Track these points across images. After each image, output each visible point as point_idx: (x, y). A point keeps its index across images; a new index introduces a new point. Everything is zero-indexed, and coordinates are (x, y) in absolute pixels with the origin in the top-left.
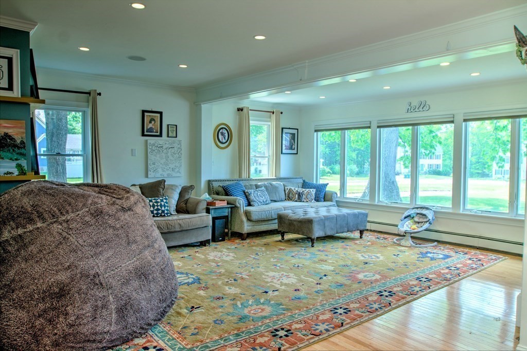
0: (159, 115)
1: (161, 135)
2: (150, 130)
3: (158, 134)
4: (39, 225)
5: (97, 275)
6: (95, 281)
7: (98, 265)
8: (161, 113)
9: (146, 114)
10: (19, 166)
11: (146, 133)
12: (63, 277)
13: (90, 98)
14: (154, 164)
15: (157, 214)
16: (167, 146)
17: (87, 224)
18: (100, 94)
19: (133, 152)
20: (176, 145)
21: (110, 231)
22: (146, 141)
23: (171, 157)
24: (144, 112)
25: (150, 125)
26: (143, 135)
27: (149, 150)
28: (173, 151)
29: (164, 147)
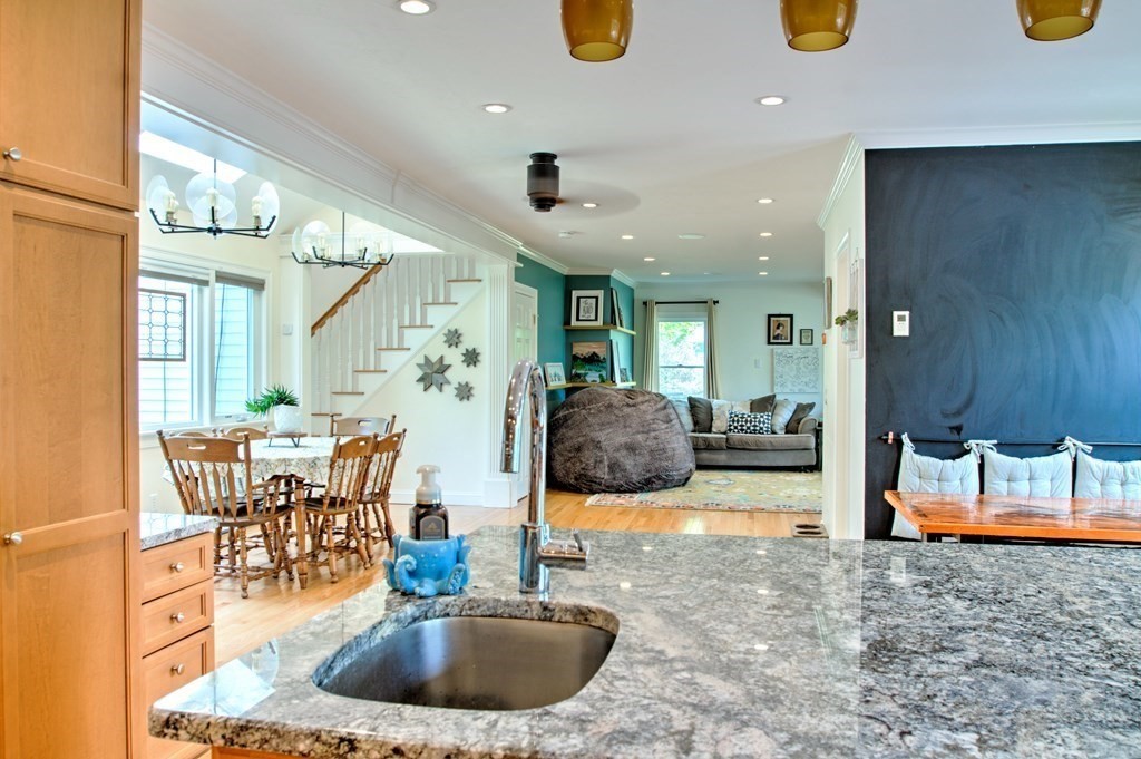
0: (788, 319)
1: (791, 343)
2: (776, 337)
3: (788, 341)
4: (576, 409)
5: (599, 442)
6: (598, 445)
7: (602, 436)
8: (791, 316)
9: (772, 319)
10: (601, 376)
11: (772, 341)
12: (581, 439)
13: (705, 307)
14: (781, 377)
15: (755, 430)
16: (799, 355)
17: (600, 411)
18: (716, 302)
19: (756, 363)
20: (810, 354)
21: (614, 417)
22: (772, 350)
23: (803, 369)
24: (770, 316)
25: (778, 332)
26: (769, 343)
27: (775, 361)
28: (807, 360)
29: (795, 357)
